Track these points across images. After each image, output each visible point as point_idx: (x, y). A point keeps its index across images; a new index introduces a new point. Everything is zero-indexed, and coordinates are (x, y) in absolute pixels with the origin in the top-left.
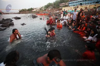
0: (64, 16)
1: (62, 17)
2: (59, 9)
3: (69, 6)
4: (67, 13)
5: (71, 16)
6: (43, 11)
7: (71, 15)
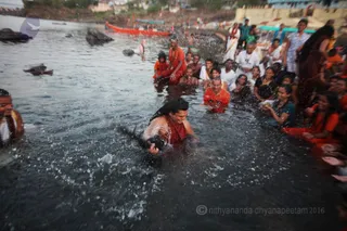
0: (239, 48)
1: (230, 55)
2: (218, 13)
3: (270, 5)
4: (257, 38)
5: (277, 53)
6: (142, 16)
7: (274, 47)
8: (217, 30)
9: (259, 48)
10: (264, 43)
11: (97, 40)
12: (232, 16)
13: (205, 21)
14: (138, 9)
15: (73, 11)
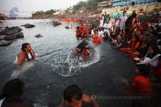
2: (97, 11)
3: (114, 7)
4: (110, 18)
6: (70, 15)
7: (116, 21)
8: (96, 17)
9: (110, 22)
10: (112, 20)
11: (56, 24)
12: (101, 12)
13: (92, 14)
14: (69, 12)
15: (48, 15)
